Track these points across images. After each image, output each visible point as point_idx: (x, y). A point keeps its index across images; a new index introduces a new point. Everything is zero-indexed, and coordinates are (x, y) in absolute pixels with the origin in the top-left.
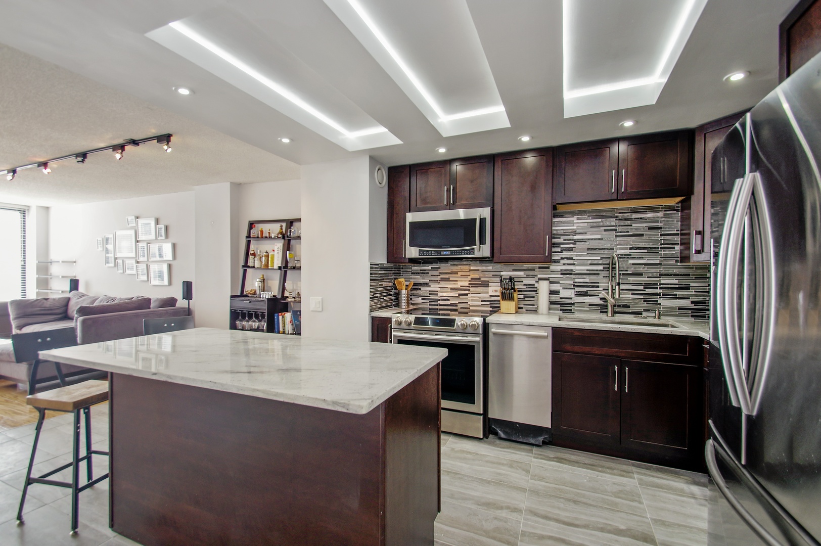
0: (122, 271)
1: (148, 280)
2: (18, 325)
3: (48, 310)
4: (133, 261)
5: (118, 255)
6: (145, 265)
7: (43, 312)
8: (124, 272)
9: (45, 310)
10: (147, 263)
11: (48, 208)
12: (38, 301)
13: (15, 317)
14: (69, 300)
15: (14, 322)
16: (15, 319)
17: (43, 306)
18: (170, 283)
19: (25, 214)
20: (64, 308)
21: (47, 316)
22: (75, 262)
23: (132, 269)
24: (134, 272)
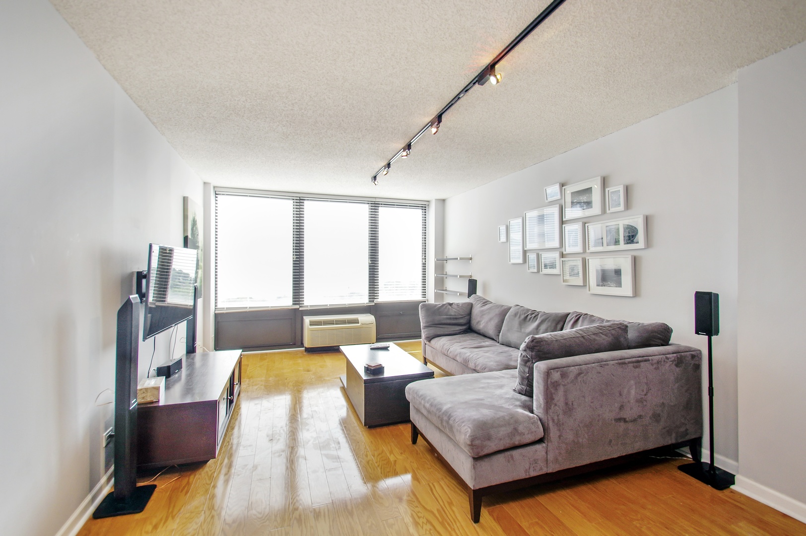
0: (535, 270)
1: (584, 286)
2: (427, 336)
3: (454, 319)
4: (556, 255)
5: (529, 246)
6: (581, 259)
7: (449, 321)
8: (538, 272)
9: (450, 319)
10: (583, 256)
11: (444, 200)
12: (444, 307)
13: (424, 325)
14: (471, 306)
15: (424, 332)
16: (426, 327)
17: (449, 314)
18: (636, 293)
19: (425, 210)
20: (467, 317)
21: (453, 327)
22: (471, 259)
23: (553, 266)
24: (556, 271)
